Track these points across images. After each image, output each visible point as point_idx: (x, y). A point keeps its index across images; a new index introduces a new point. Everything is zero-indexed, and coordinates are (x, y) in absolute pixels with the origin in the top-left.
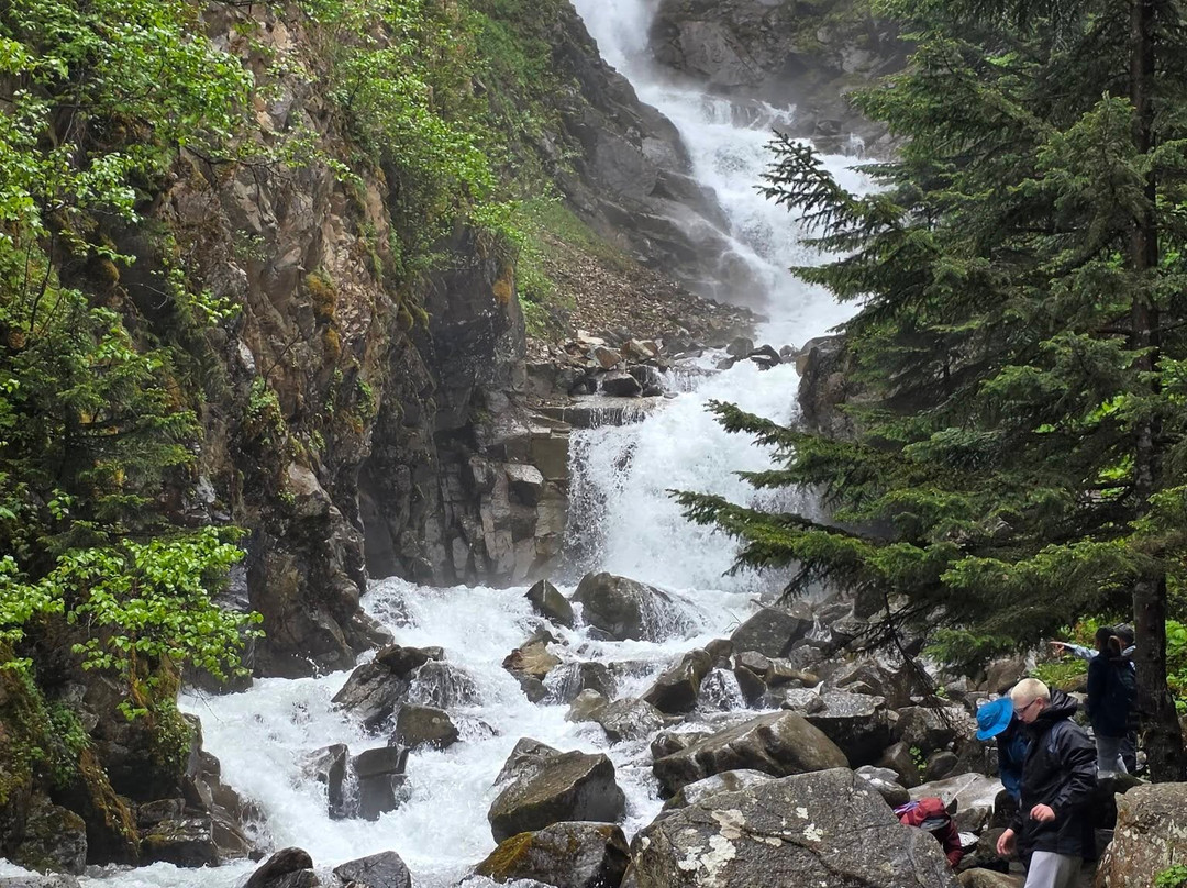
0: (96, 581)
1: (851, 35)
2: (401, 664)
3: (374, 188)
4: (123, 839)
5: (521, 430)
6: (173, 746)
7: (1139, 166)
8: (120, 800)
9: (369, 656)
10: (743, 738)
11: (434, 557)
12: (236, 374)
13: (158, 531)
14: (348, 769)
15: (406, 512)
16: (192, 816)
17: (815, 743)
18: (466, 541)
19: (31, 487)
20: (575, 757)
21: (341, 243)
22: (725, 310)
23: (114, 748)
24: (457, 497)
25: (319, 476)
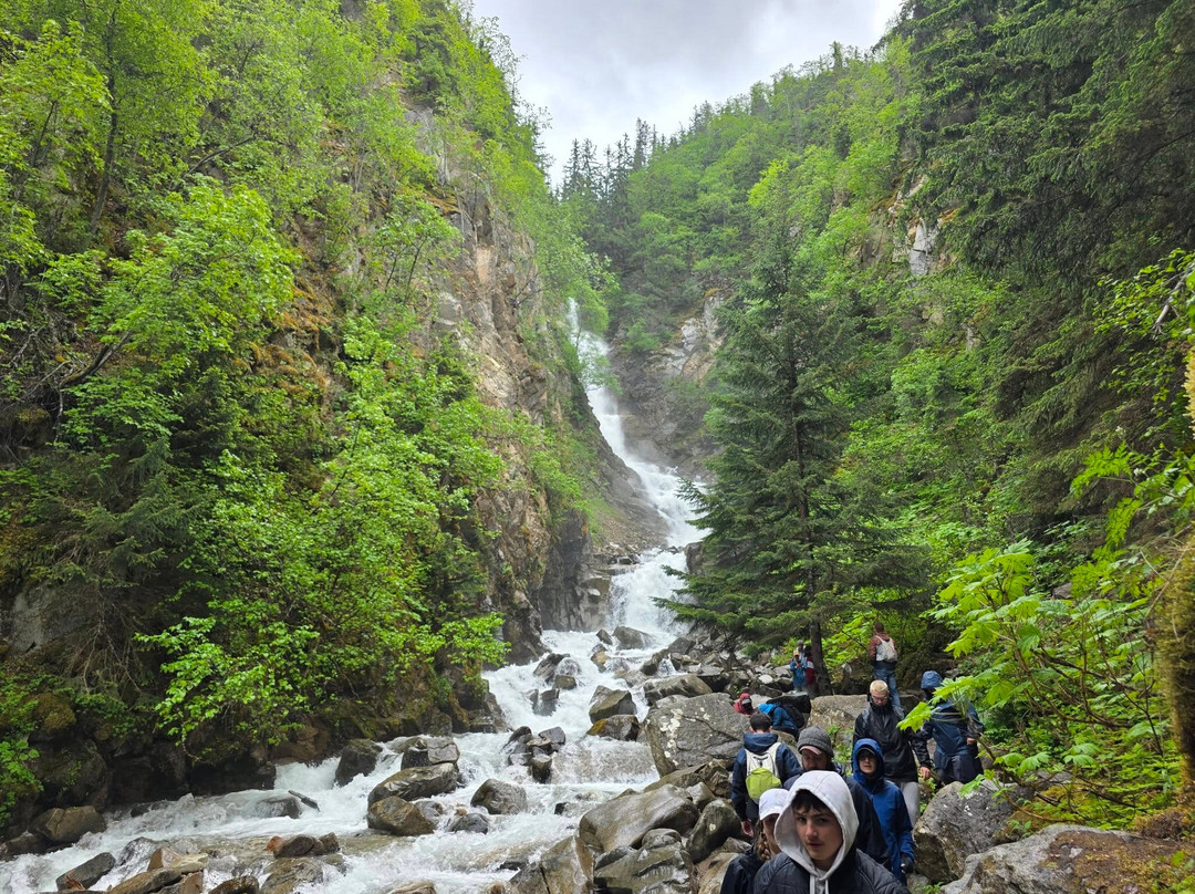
0: (455, 632)
1: (695, 443)
2: (555, 660)
3: (542, 497)
4: (464, 724)
5: (592, 577)
6: (480, 691)
7: (801, 483)
8: (462, 710)
9: (546, 656)
10: (675, 684)
11: (564, 622)
12: (498, 560)
13: (474, 615)
14: (539, 698)
15: (554, 607)
16: (487, 715)
17: (701, 685)
18: (575, 616)
19: (433, 601)
20: (617, 692)
21: (532, 515)
22: (658, 535)
23: (460, 691)
24: (571, 601)
25: (526, 595)
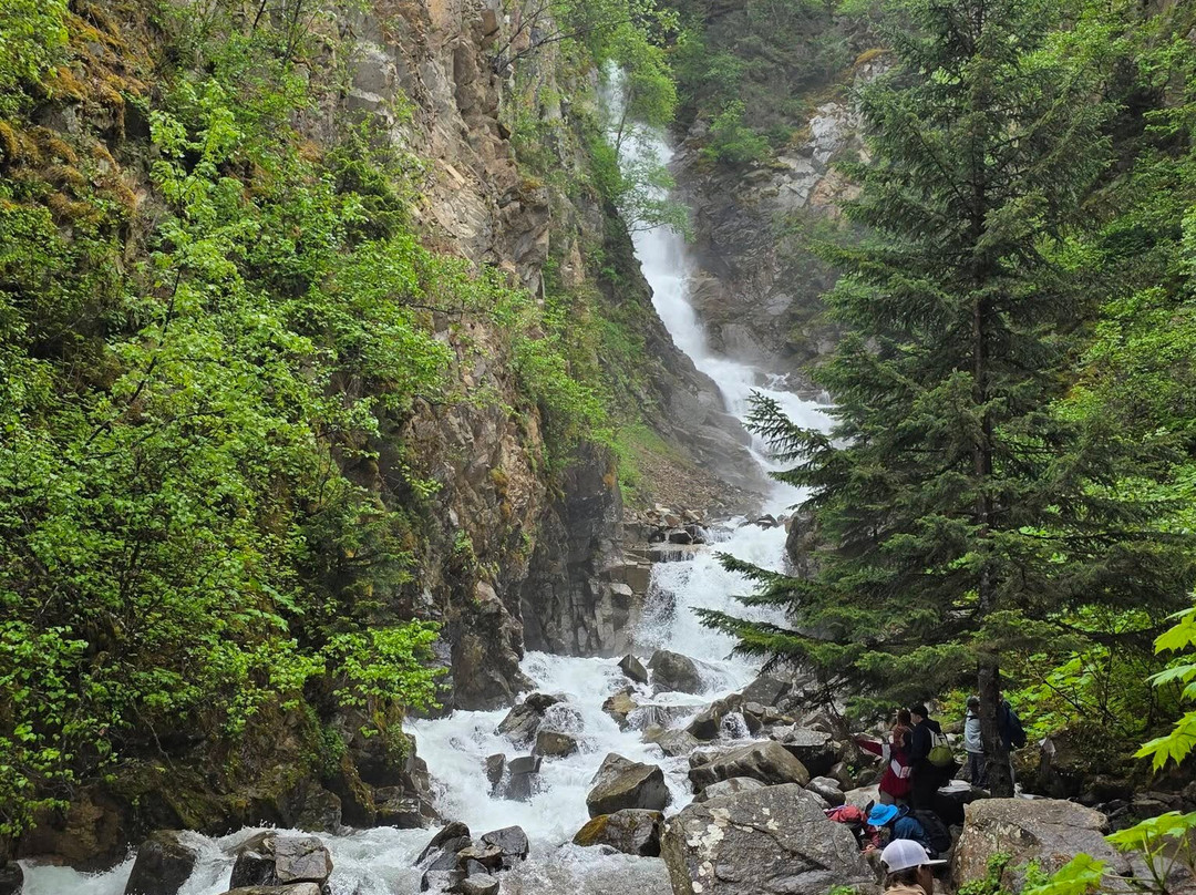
0: (350, 652)
2: (539, 704)
3: (533, 419)
4: (366, 810)
5: (620, 563)
6: (398, 754)
7: (977, 413)
8: (364, 786)
9: (523, 697)
10: (742, 758)
11: (566, 638)
12: (447, 528)
13: (390, 624)
14: (506, 768)
15: (550, 611)
16: (409, 796)
17: (790, 764)
18: (586, 629)
19: (317, 596)
20: (639, 767)
21: (512, 451)
22: (746, 495)
23: (362, 753)
24: (581, 603)
25: (496, 590)
